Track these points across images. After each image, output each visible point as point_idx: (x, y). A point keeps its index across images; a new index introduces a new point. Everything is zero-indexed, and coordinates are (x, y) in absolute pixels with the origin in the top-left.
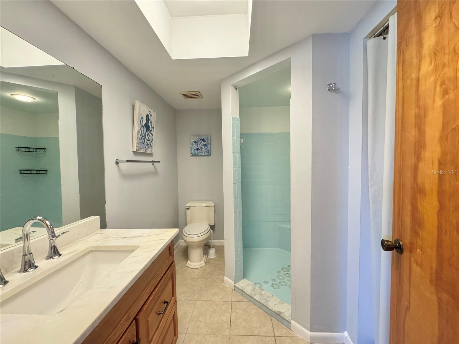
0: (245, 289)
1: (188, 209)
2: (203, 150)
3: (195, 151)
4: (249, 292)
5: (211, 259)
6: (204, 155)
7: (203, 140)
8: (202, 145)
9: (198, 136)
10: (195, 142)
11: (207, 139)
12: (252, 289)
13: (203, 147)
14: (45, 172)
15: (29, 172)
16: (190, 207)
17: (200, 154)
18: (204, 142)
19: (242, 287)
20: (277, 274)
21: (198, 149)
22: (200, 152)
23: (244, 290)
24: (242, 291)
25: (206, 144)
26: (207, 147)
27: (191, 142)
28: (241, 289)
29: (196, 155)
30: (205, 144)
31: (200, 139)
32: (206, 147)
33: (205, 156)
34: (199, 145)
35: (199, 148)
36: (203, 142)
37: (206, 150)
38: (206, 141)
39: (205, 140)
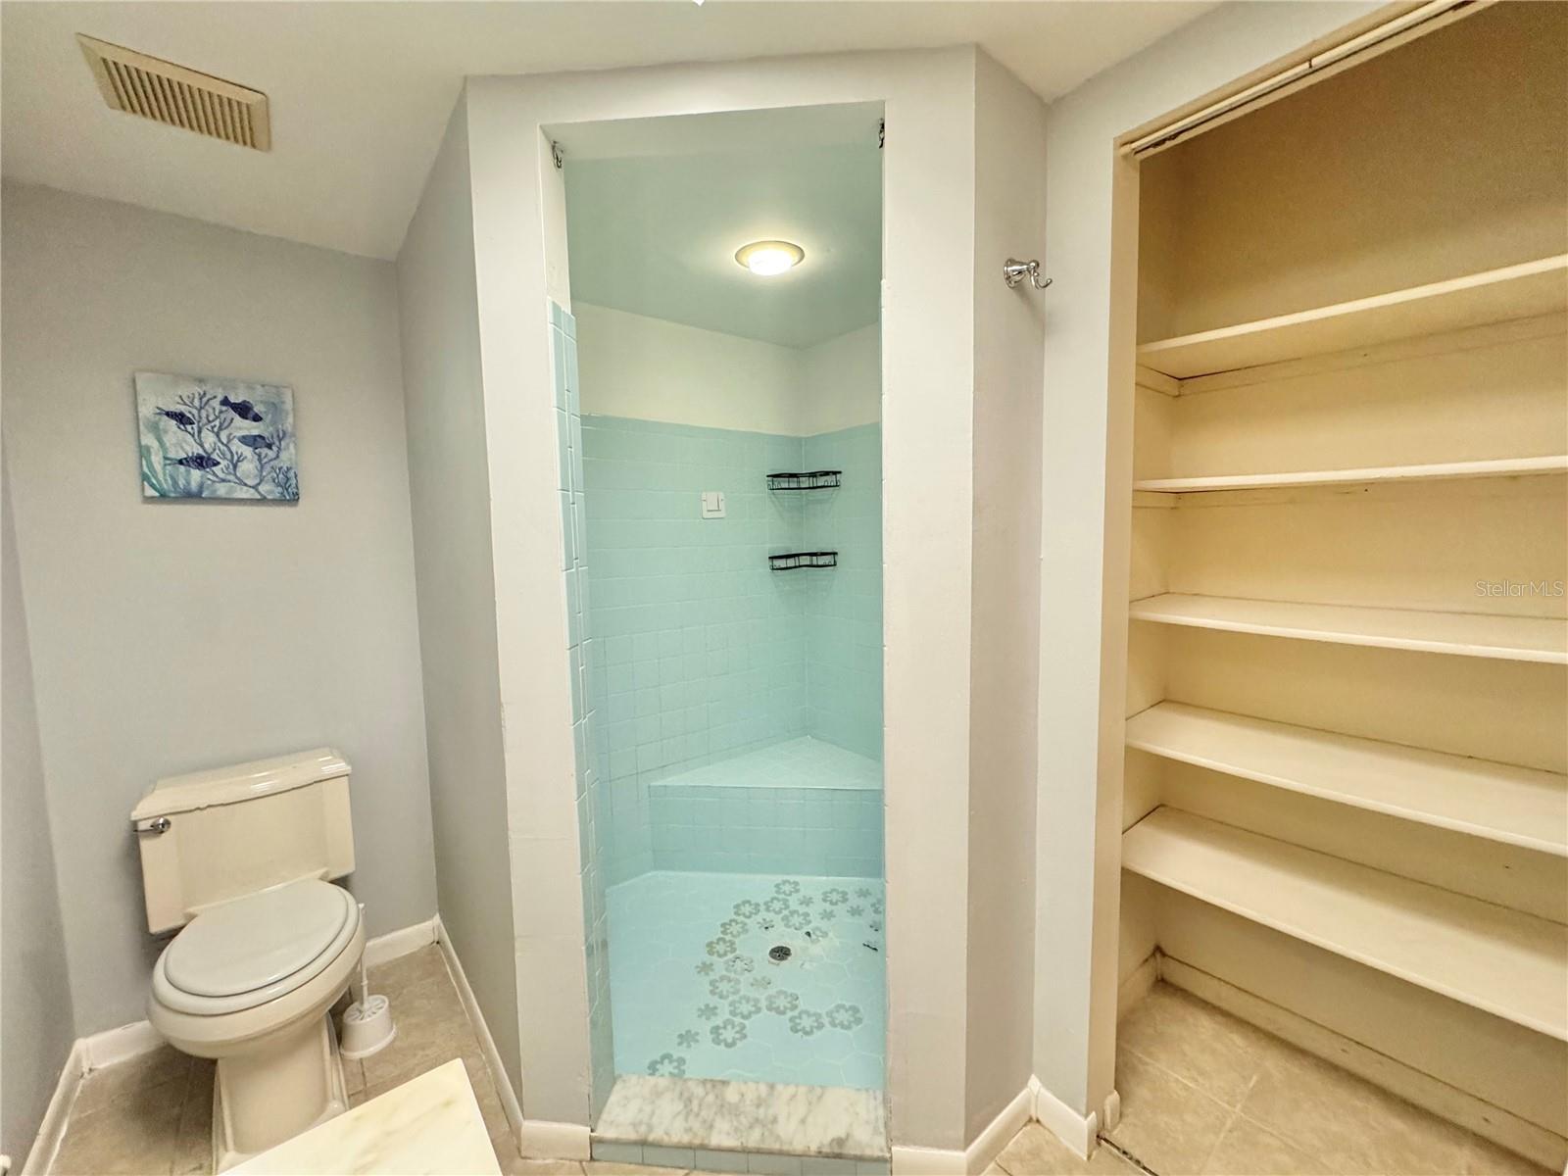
0: (650, 1128)
1: (158, 829)
2: (248, 467)
3: (182, 468)
4: (678, 1135)
5: (371, 1058)
6: (250, 494)
7: (243, 410)
8: (236, 441)
9: (201, 381)
10: (181, 418)
11: (275, 407)
12: (681, 1106)
13: (247, 451)
16: (169, 818)
17: (222, 490)
18: (247, 423)
19: (635, 1125)
21: (202, 462)
22: (223, 481)
23: (651, 1138)
24: (643, 1143)
25: (266, 435)
26: (271, 454)
27: (147, 411)
28: (633, 1136)
29: (191, 496)
30: (255, 432)
31: (216, 403)
32: (265, 451)
33: (263, 501)
34: (209, 438)
35: (215, 456)
36: (237, 418)
37: (268, 468)
38: (268, 418)
39: (258, 409)
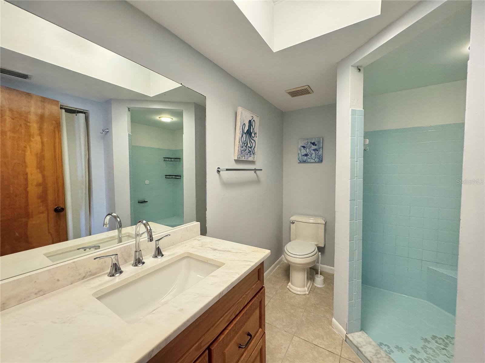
0: (361, 347)
1: (293, 223)
2: (313, 155)
3: (303, 157)
4: (368, 355)
5: (317, 287)
6: (313, 161)
7: (314, 144)
8: (312, 150)
9: (307, 139)
10: (304, 147)
11: (319, 142)
12: (374, 352)
13: (313, 152)
14: (179, 177)
15: (170, 177)
16: (295, 222)
17: (309, 160)
18: (314, 146)
19: (358, 343)
20: (422, 343)
21: (306, 155)
22: (309, 158)
23: (360, 349)
24: (358, 348)
25: (317, 148)
26: (318, 152)
27: (299, 146)
28: (356, 344)
29: (304, 162)
30: (315, 148)
31: (309, 143)
32: (316, 152)
33: (316, 162)
34: (308, 150)
35: (308, 154)
36: (312, 145)
37: (317, 155)
38: (317, 145)
39: (316, 143)
